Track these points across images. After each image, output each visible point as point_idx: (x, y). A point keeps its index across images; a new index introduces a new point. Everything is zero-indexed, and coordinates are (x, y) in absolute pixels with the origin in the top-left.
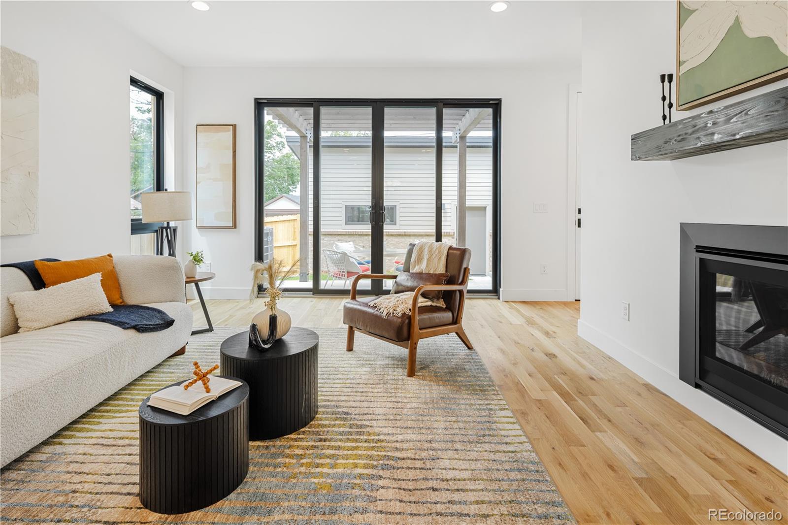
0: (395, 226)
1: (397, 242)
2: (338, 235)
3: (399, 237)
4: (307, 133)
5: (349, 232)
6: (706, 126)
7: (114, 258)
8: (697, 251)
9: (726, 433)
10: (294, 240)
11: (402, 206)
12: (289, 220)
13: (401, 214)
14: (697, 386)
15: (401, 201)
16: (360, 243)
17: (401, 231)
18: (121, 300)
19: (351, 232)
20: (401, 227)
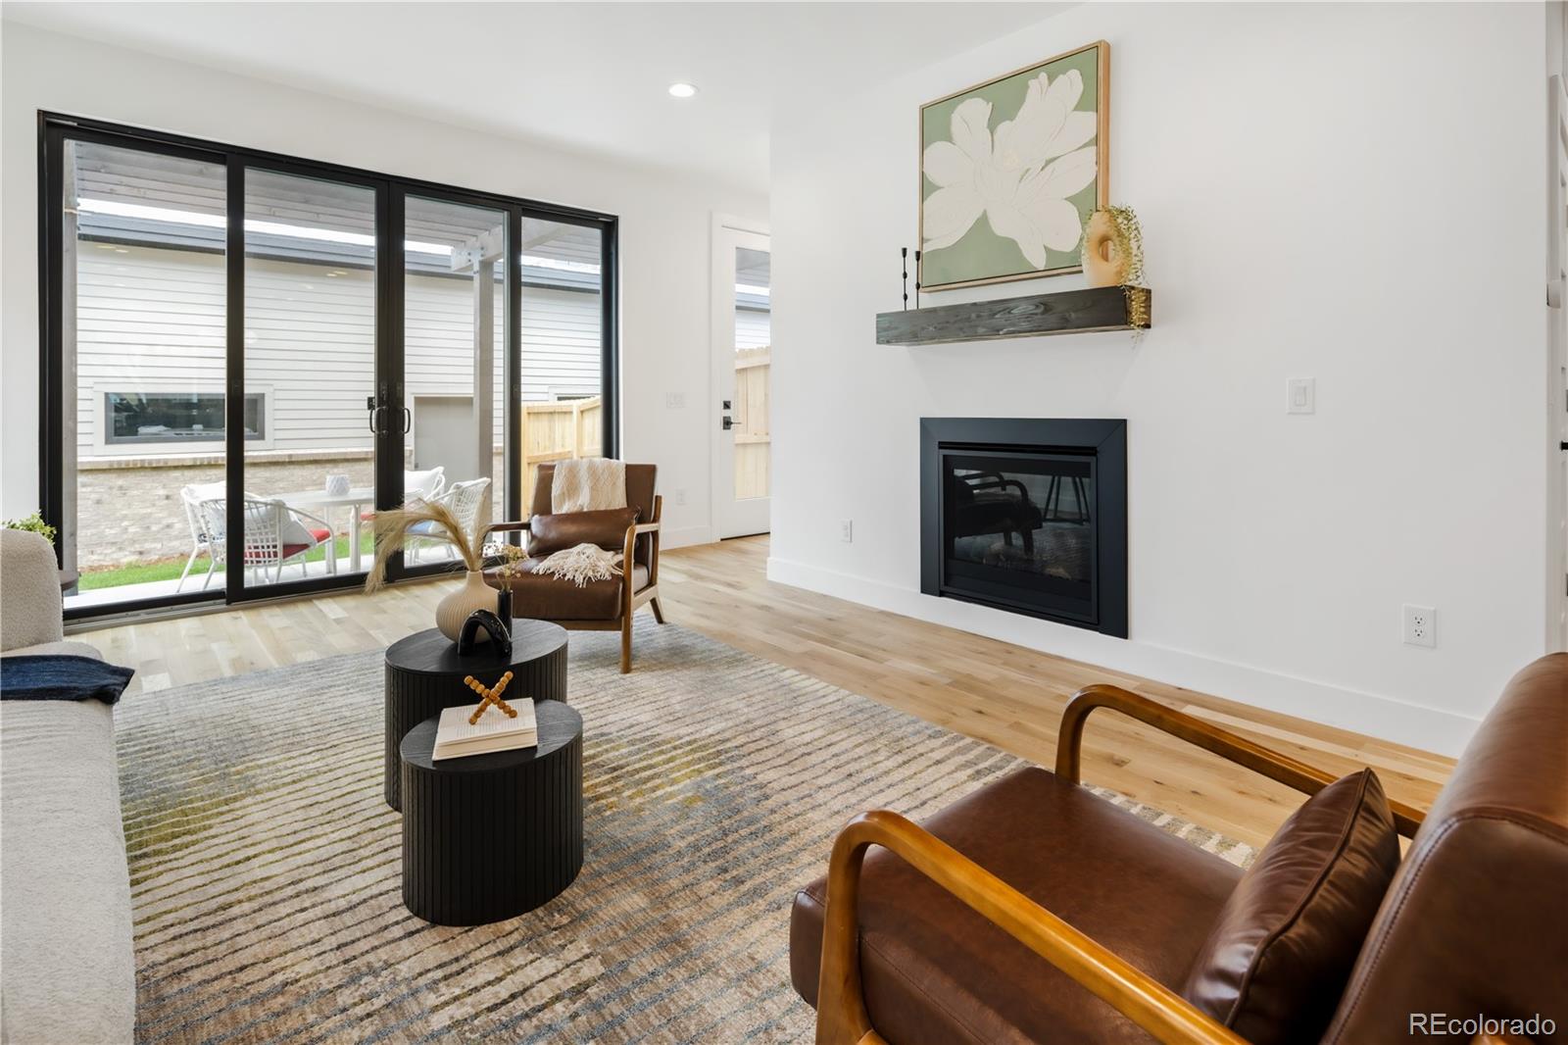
0: (262, 442)
1: (267, 480)
3: (273, 468)
6: (969, 318)
8: (940, 448)
9: (972, 632)
11: (280, 395)
13: (279, 414)
14: (942, 594)
15: (278, 385)
17: (280, 453)
19: (128, 462)
20: (280, 444)
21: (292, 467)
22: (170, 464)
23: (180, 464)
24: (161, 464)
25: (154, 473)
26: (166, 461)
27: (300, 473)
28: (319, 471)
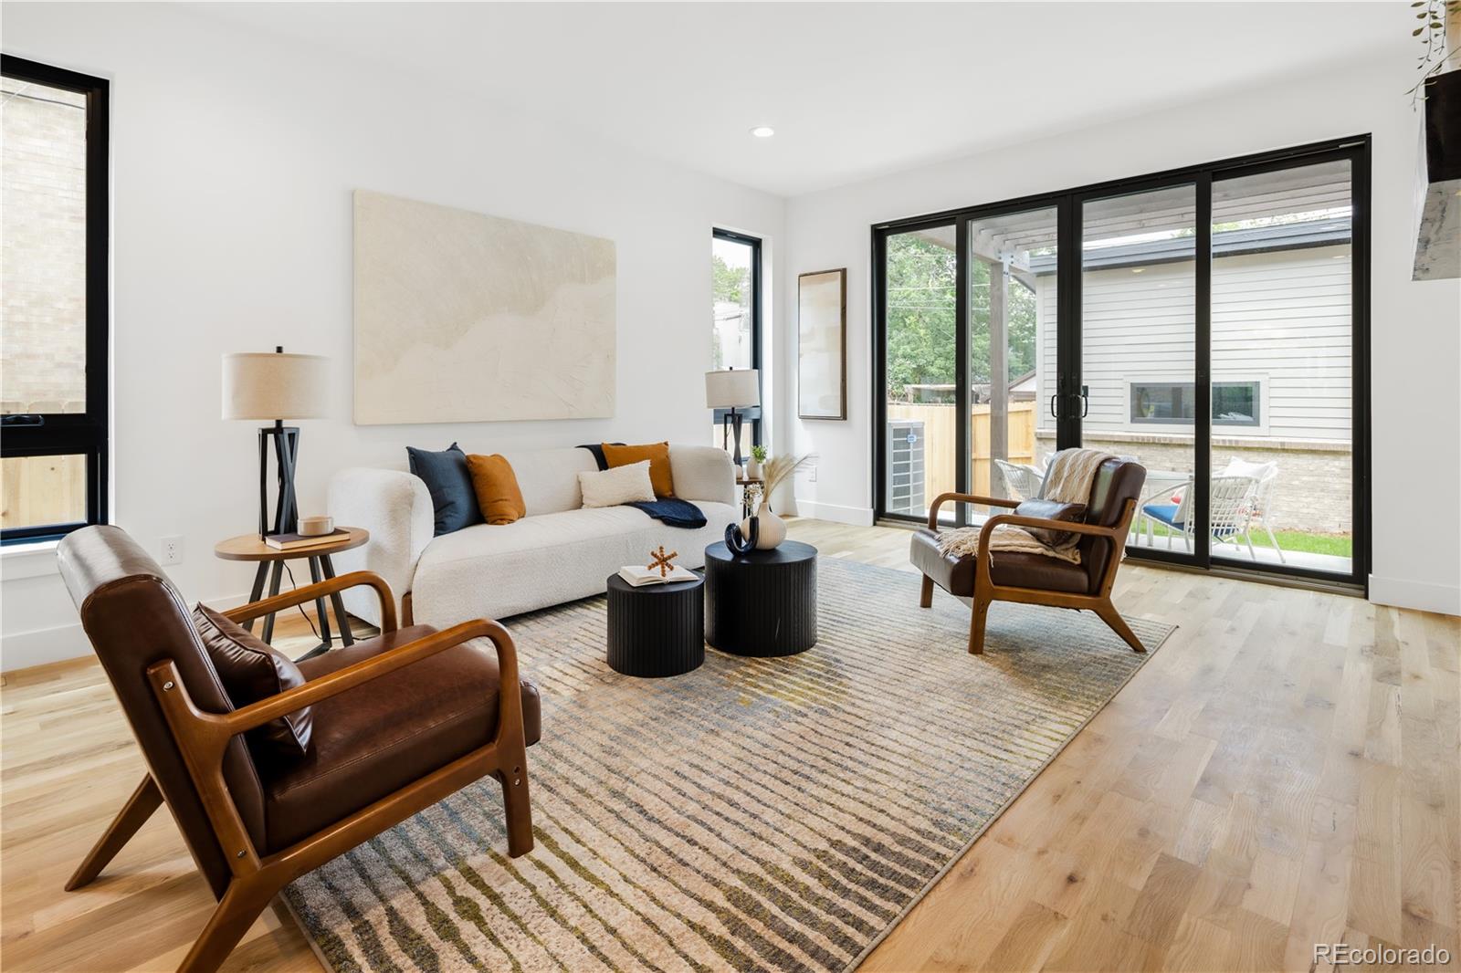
0: (1257, 428)
2: (1115, 442)
3: (1266, 454)
4: (1000, 258)
5: (1137, 438)
7: (670, 446)
10: (1027, 447)
11: (1282, 383)
12: (1018, 412)
13: (1274, 402)
15: (1273, 373)
16: (1165, 461)
17: (1273, 439)
18: (670, 493)
19: (1143, 438)
20: (1274, 431)
21: (1285, 454)
22: (1174, 442)
23: (1182, 443)
24: (1167, 442)
25: (1164, 448)
26: (1171, 439)
27: (1295, 462)
28: (1316, 461)
